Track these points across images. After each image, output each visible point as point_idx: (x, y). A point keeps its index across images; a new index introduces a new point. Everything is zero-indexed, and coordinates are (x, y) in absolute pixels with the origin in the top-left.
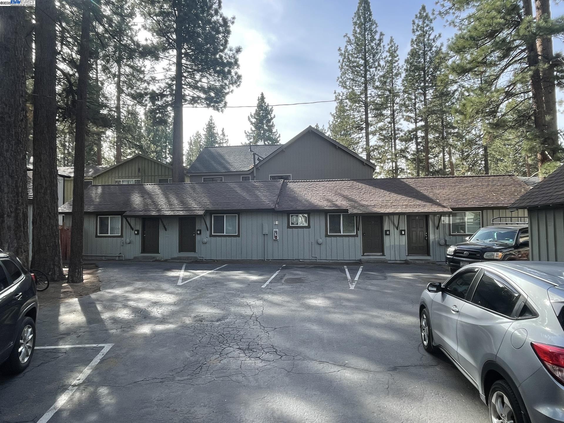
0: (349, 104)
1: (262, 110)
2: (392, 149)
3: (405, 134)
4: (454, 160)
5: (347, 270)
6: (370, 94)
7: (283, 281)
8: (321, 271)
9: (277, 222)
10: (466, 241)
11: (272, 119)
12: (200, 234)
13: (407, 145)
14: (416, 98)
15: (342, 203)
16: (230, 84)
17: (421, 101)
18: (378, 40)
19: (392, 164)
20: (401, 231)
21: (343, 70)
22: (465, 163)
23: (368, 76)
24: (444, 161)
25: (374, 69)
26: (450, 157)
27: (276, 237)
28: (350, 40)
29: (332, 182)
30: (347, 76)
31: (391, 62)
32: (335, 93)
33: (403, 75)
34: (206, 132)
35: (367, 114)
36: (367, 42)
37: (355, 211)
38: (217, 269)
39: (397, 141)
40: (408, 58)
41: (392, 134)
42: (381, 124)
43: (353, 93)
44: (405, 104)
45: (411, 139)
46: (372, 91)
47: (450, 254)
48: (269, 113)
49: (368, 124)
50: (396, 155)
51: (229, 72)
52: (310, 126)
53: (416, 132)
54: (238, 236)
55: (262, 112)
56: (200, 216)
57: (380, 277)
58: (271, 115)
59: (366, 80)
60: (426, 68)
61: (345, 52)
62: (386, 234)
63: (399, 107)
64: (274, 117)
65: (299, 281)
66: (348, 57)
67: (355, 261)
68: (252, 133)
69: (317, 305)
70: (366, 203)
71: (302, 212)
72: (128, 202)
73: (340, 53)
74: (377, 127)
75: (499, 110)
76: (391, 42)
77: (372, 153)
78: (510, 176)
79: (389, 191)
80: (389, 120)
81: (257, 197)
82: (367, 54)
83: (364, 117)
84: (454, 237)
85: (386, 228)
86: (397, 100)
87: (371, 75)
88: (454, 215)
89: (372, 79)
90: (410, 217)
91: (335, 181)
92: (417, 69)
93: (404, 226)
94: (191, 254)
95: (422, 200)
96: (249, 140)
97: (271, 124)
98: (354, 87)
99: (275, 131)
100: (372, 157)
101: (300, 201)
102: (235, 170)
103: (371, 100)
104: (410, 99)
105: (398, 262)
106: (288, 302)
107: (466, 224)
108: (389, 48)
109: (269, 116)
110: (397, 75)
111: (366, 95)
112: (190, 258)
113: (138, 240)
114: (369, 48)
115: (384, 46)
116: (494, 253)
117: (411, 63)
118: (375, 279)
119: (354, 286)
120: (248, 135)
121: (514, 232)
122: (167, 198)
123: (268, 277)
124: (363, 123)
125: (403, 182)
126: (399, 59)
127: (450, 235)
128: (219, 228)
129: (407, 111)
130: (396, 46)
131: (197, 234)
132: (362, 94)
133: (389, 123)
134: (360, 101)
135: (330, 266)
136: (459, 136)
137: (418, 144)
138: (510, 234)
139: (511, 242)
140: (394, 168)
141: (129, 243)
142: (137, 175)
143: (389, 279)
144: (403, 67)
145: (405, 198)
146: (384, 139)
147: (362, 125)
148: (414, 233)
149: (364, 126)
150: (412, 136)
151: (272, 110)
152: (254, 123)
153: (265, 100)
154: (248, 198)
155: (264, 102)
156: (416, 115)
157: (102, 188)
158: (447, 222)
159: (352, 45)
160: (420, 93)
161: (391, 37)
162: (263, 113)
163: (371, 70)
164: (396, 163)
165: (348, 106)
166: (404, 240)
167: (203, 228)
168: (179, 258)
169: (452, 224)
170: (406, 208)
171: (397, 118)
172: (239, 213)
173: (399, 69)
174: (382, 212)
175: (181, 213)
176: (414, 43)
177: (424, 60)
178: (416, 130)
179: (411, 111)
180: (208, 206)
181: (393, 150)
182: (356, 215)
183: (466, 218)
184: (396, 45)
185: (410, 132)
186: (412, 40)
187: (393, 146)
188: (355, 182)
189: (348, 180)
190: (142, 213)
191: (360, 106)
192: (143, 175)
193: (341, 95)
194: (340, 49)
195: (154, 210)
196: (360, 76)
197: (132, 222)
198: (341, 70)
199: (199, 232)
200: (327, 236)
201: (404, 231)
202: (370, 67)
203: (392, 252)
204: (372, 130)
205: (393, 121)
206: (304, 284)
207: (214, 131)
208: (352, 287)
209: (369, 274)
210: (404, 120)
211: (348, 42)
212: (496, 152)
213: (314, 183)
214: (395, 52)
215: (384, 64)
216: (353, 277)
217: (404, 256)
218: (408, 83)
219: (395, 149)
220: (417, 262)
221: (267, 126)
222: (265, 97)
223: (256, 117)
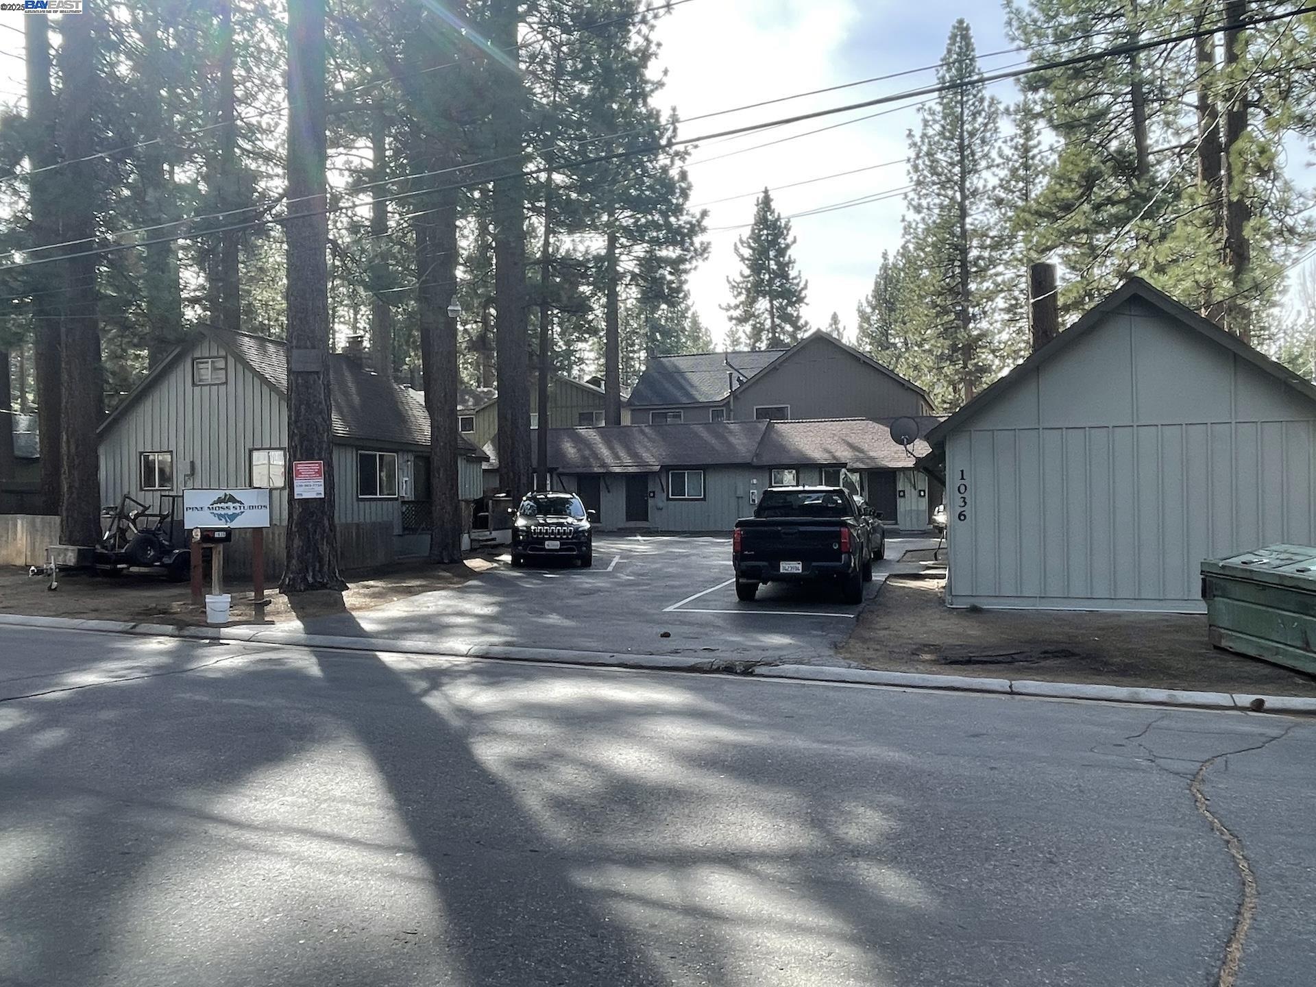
1: (765, 227)
9: (755, 481)
11: (788, 246)
15: (844, 454)
20: (919, 491)
27: (754, 501)
28: (933, 112)
29: (838, 422)
32: (903, 220)
37: (856, 466)
48: (782, 235)
52: (819, 330)
54: (704, 499)
55: (765, 232)
56: (654, 473)
58: (785, 239)
61: (921, 140)
62: (900, 496)
64: (794, 241)
68: (744, 282)
70: (876, 454)
71: (789, 467)
72: (560, 453)
73: (910, 142)
81: (730, 445)
85: (900, 487)
91: (843, 421)
93: (924, 484)
94: (640, 523)
96: (736, 297)
97: (787, 258)
99: (797, 274)
101: (788, 452)
102: (701, 400)
109: (783, 241)
112: (642, 528)
120: (734, 287)
122: (611, 448)
128: (679, 489)
131: (650, 497)
151: (787, 227)
152: (749, 260)
153: (772, 204)
154: (718, 448)
155: (769, 208)
162: (768, 235)
166: (923, 504)
167: (658, 490)
168: (627, 529)
172: (705, 468)
175: (631, 470)
180: (664, 460)
182: (861, 471)
189: (862, 420)
190: (580, 470)
193: (914, 225)
194: (910, 134)
195: (596, 464)
197: (565, 481)
199: (652, 495)
201: (924, 491)
203: (908, 520)
215: (1009, 154)
217: (923, 524)
221: (778, 263)
222: (771, 197)
223: (753, 245)
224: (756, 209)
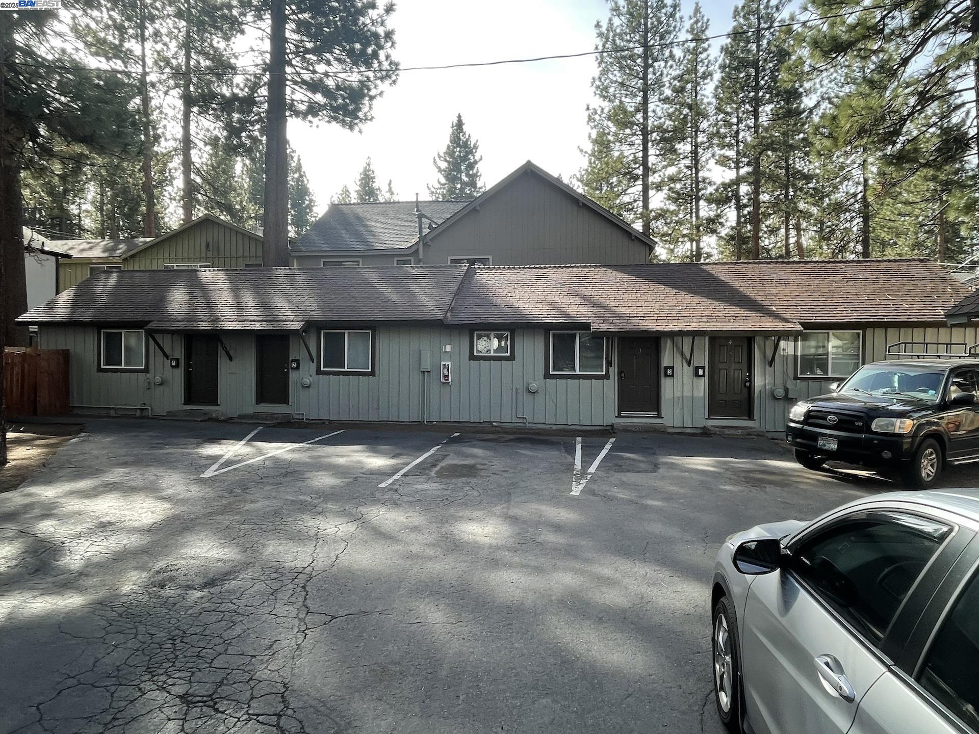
0: (613, 129)
1: (458, 145)
2: (691, 217)
3: (717, 190)
4: (805, 241)
5: (579, 447)
6: (654, 111)
7: (433, 474)
8: (525, 448)
9: (448, 348)
10: (830, 392)
11: (476, 162)
12: (298, 368)
13: (719, 211)
14: (740, 121)
15: (579, 311)
16: (376, 78)
17: (749, 128)
18: (671, 7)
19: (692, 246)
20: (697, 368)
21: (603, 65)
22: (825, 247)
23: (650, 76)
24: (787, 245)
25: (662, 64)
26: (799, 235)
27: (446, 377)
28: (619, 7)
29: (564, 269)
30: (611, 76)
31: (695, 52)
32: (588, 109)
33: (718, 76)
34: (360, 186)
35: (645, 150)
36: (649, 12)
37: (604, 327)
38: (317, 439)
39: (702, 203)
40: (727, 45)
41: (692, 190)
42: (672, 171)
43: (622, 108)
44: (718, 132)
45: (727, 200)
46: (657, 106)
47: (797, 420)
48: (471, 152)
49: (647, 170)
50: (698, 228)
51: (375, 55)
52: (529, 162)
53: (738, 185)
54: (373, 373)
55: (458, 149)
56: (295, 332)
57: (643, 466)
58: (474, 156)
59: (646, 84)
60: (760, 63)
61: (608, 30)
62: (666, 375)
63: (708, 138)
64: (481, 159)
65: (470, 471)
66: (614, 40)
67: (602, 428)
68: (440, 189)
69: (478, 538)
70: (628, 311)
71: (499, 328)
72: (160, 303)
73: (598, 31)
74: (664, 175)
75: (905, 130)
76: (695, 14)
77: (653, 224)
78: (921, 261)
79: (676, 288)
80: (688, 162)
81: (411, 295)
82: (650, 35)
83: (641, 154)
84: (804, 383)
85: (666, 361)
86: (704, 125)
87: (654, 74)
88: (805, 338)
89: (659, 83)
90: (716, 339)
91: (571, 267)
92: (744, 64)
93: (702, 358)
94: (279, 409)
95: (741, 307)
97: (475, 171)
98: (623, 99)
99: (483, 185)
100: (653, 230)
101: (497, 306)
102: (383, 247)
103: (656, 123)
104: (728, 124)
105: (688, 431)
106: (415, 529)
107: (830, 356)
108: (692, 25)
109: (472, 158)
110: (704, 77)
111: (645, 112)
112: (276, 416)
113: (177, 378)
114: (652, 24)
115: (681, 18)
116: (894, 420)
117: (732, 54)
118: (633, 471)
119: (581, 487)
120: (432, 193)
121: (939, 375)
123: (409, 460)
124: (637, 165)
125: (704, 271)
126: (709, 46)
127: (796, 378)
128: (335, 358)
129: (722, 146)
130: (705, 21)
131: (292, 368)
132: (637, 110)
133: (687, 167)
134: (633, 124)
135: (547, 438)
136: (818, 196)
137: (739, 208)
138: (931, 380)
139: (932, 396)
140: (694, 253)
141: (161, 384)
142: (203, 255)
143: (662, 471)
144: (716, 61)
145: (707, 302)
146: (677, 198)
147: (635, 169)
148: (723, 373)
149: (640, 172)
150: (730, 194)
151: (476, 147)
152: (445, 171)
153: (464, 127)
154: (394, 299)
155: (462, 130)
156: (738, 153)
157: (119, 277)
158: (790, 351)
159: (623, 18)
160: (748, 112)
161: (697, 4)
162: (460, 152)
163: (656, 64)
164: (698, 242)
165: (611, 133)
166: (701, 387)
167: (303, 355)
168: (255, 416)
169: (802, 356)
170: (707, 322)
171: (703, 159)
172: (373, 327)
173: (710, 65)
174: (659, 329)
175: (258, 326)
176: (739, 14)
177: (758, 46)
178: (737, 182)
179: (730, 146)
180: (313, 313)
181: (694, 219)
182: (609, 335)
183: (830, 343)
184: (705, 19)
185: (726, 186)
186: (737, 8)
187: (694, 210)
188: (609, 272)
189: (597, 267)
190: (181, 326)
191: (634, 134)
192: (216, 255)
193: (599, 112)
194: (598, 25)
195: (205, 318)
196: (636, 77)
197: (167, 342)
198: (599, 63)
199: (294, 365)
200: (547, 376)
201: (703, 368)
202: (655, 60)
203: (678, 411)
204: (655, 181)
205: (696, 165)
206: (473, 481)
207: (374, 185)
208: (576, 490)
209: (622, 458)
210: (716, 163)
211: (615, 10)
212: (884, 227)
213: (530, 270)
214: (703, 31)
215: (682, 55)
216: (586, 463)
217: (700, 418)
218: (725, 90)
219: (697, 217)
220: (727, 431)
221: (468, 175)
222: (464, 121)
223: (448, 159)
224: (451, 130)
